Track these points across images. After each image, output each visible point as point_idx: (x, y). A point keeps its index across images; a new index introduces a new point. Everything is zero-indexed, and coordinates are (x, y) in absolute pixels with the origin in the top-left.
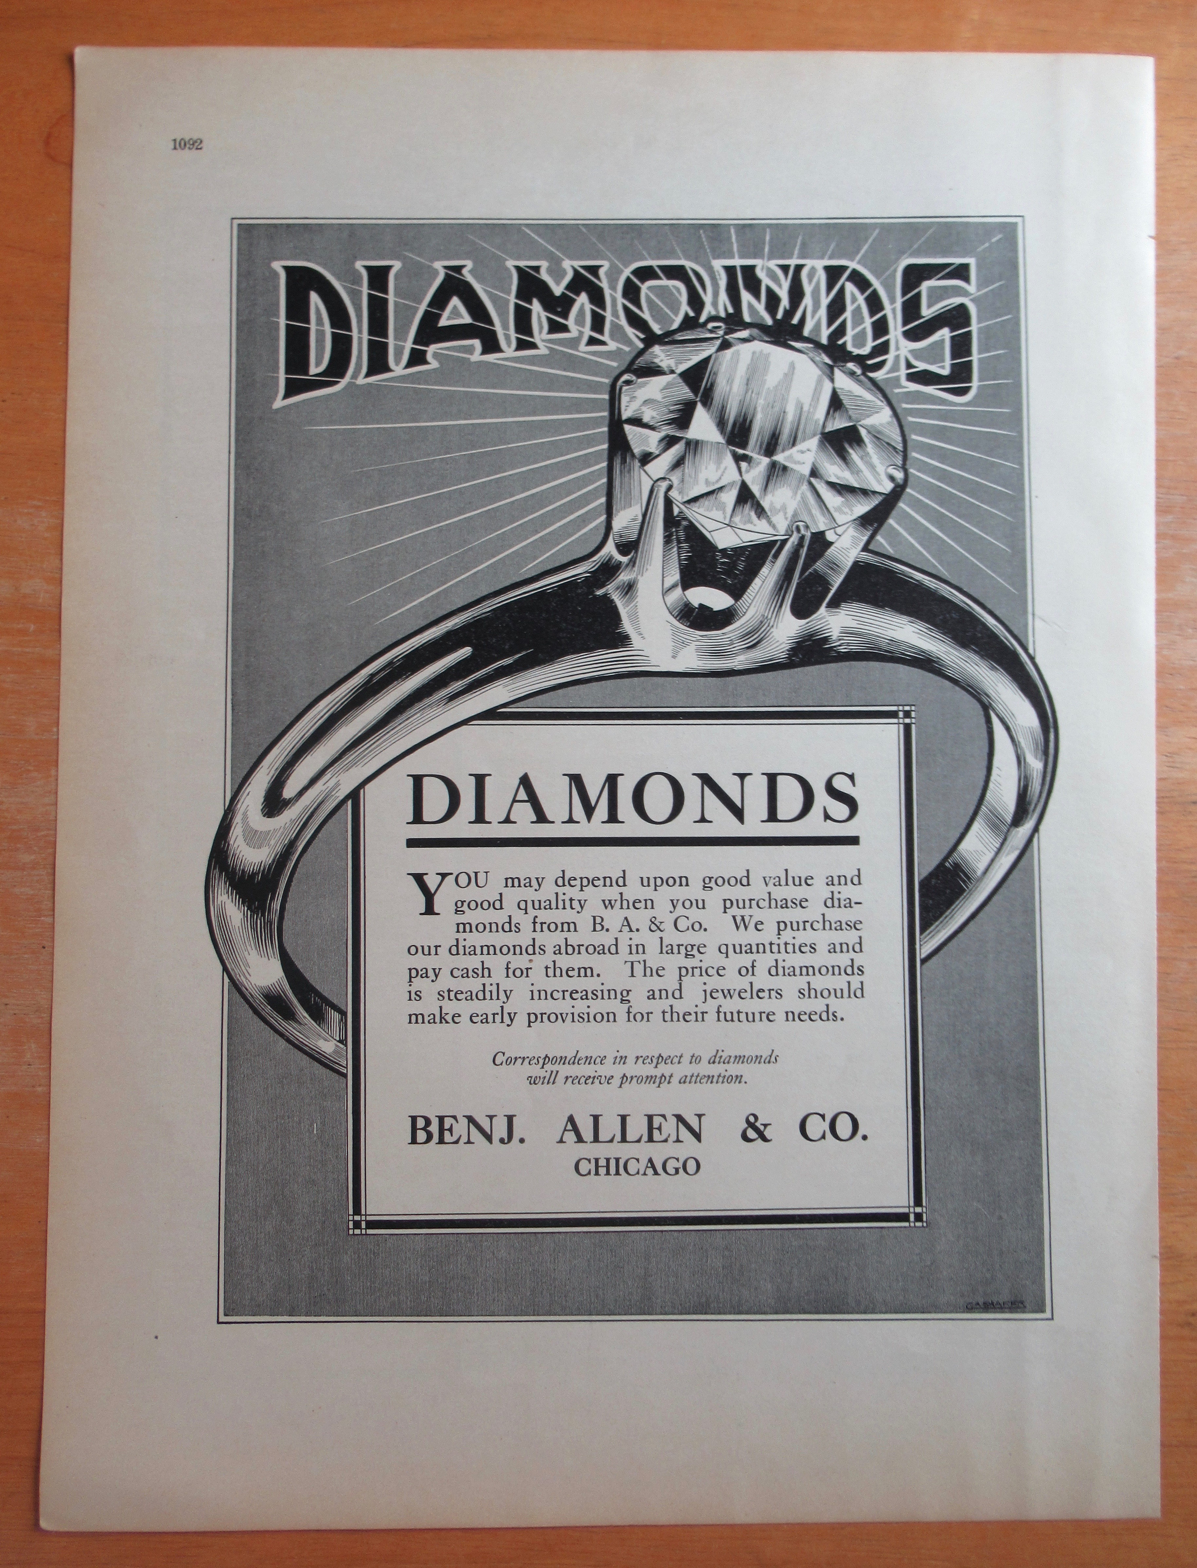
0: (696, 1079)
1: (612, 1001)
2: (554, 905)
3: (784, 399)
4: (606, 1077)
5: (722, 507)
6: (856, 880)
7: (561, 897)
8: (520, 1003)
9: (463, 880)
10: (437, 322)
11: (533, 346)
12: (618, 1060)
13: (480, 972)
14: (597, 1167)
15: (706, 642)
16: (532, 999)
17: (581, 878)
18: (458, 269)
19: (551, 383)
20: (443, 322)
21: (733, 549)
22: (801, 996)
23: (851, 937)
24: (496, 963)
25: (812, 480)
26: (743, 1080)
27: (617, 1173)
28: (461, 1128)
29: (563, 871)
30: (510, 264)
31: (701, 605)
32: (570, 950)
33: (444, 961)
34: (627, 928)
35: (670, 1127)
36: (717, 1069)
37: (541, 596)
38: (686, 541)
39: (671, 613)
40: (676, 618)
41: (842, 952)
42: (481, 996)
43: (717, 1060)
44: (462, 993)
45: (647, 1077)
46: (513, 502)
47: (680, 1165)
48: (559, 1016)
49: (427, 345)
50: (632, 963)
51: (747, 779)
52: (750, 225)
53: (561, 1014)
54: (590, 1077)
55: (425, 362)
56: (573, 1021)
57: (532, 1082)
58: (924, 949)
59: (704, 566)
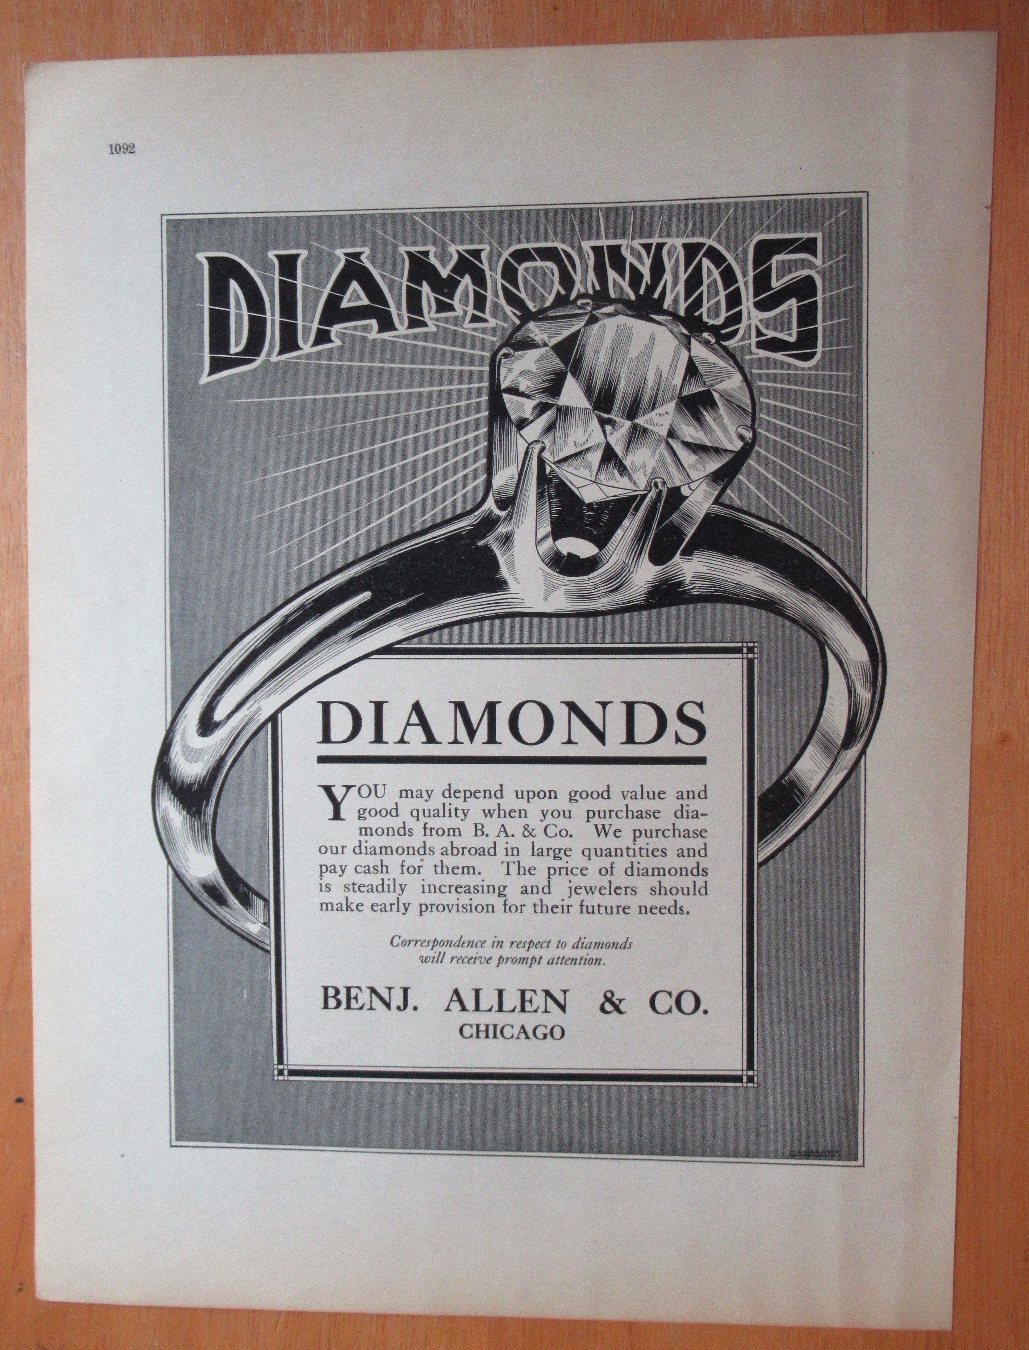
0: (563, 961)
1: (491, 895)
2: (441, 814)
3: (646, 368)
4: (485, 958)
5: (588, 466)
6: (702, 795)
7: (447, 807)
8: (413, 896)
9: (365, 791)
10: (340, 304)
11: (424, 324)
12: (496, 944)
13: (379, 869)
14: (478, 1032)
15: (573, 587)
16: (423, 892)
17: (465, 791)
18: (357, 256)
19: (439, 357)
20: (345, 304)
21: (597, 504)
22: (653, 893)
23: (697, 843)
24: (393, 861)
25: (670, 440)
26: (602, 962)
27: (495, 1036)
28: (365, 997)
29: (450, 785)
30: (403, 249)
31: (569, 554)
32: (455, 851)
33: (350, 860)
34: (504, 834)
35: (539, 1000)
36: (579, 953)
37: (431, 546)
38: (556, 497)
39: (543, 561)
40: (547, 565)
41: (689, 856)
42: (380, 888)
43: (580, 945)
44: (364, 886)
45: (521, 959)
46: (406, 464)
47: (548, 1031)
48: (446, 907)
49: (331, 326)
50: (508, 864)
51: (608, 707)
52: (617, 208)
53: (448, 905)
54: (472, 958)
55: (331, 341)
56: (458, 911)
57: (424, 960)
58: (761, 855)
59: (572, 519)
